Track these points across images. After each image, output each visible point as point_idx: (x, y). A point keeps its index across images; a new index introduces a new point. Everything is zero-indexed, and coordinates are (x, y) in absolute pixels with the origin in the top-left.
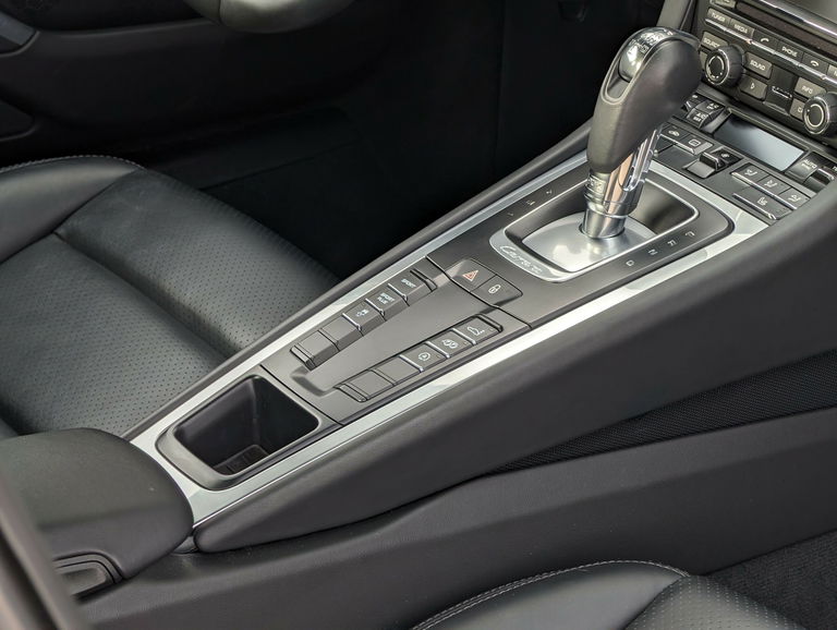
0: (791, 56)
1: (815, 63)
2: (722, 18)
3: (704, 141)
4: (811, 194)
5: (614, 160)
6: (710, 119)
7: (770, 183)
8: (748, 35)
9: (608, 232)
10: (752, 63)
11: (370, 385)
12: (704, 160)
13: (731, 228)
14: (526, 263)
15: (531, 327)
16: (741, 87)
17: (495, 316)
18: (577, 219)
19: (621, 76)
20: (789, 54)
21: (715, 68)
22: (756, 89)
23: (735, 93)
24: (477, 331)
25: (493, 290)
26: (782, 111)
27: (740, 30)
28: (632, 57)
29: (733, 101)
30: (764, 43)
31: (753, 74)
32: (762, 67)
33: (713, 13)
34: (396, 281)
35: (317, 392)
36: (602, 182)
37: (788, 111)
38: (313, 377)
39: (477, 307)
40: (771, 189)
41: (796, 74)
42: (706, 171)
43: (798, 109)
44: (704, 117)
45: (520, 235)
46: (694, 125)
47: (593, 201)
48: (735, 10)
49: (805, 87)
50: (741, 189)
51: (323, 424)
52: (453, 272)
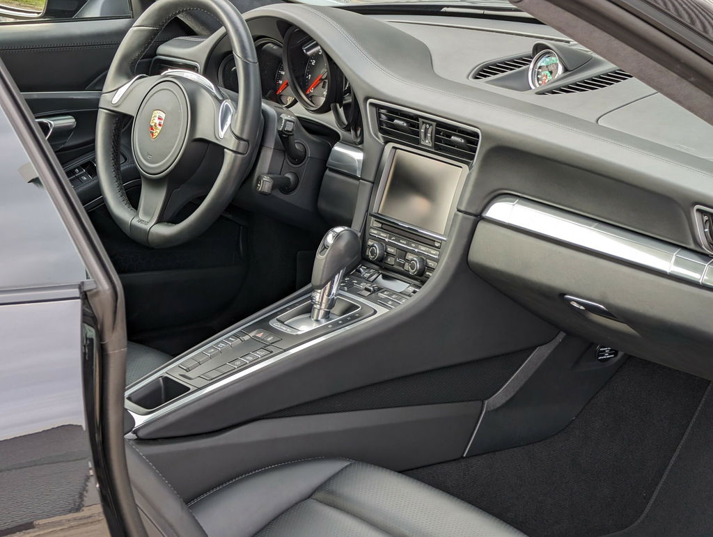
0: (404, 244)
1: (413, 245)
2: (375, 232)
3: (367, 283)
4: (408, 298)
5: (323, 283)
6: (371, 276)
7: (394, 296)
8: (386, 238)
9: (323, 318)
10: (389, 249)
11: (214, 374)
12: (367, 289)
13: (375, 312)
14: (284, 328)
15: (285, 351)
16: (384, 261)
17: (270, 348)
18: (307, 315)
19: (325, 248)
20: (402, 243)
21: (373, 252)
22: (390, 260)
23: (382, 264)
24: (262, 353)
25: (269, 339)
26: (401, 269)
27: (383, 235)
28: (330, 239)
29: (381, 268)
30: (393, 240)
31: (389, 254)
32: (392, 251)
33: (372, 231)
34: (227, 339)
35: (190, 379)
36: (318, 294)
37: (403, 268)
38: (188, 374)
39: (262, 345)
40: (394, 298)
41: (405, 251)
42: (367, 293)
43: (407, 267)
44: (369, 275)
45: (283, 320)
46: (364, 278)
47: (315, 304)
48: (381, 228)
49: (409, 256)
50: (381, 299)
51: (192, 389)
52: (252, 334)
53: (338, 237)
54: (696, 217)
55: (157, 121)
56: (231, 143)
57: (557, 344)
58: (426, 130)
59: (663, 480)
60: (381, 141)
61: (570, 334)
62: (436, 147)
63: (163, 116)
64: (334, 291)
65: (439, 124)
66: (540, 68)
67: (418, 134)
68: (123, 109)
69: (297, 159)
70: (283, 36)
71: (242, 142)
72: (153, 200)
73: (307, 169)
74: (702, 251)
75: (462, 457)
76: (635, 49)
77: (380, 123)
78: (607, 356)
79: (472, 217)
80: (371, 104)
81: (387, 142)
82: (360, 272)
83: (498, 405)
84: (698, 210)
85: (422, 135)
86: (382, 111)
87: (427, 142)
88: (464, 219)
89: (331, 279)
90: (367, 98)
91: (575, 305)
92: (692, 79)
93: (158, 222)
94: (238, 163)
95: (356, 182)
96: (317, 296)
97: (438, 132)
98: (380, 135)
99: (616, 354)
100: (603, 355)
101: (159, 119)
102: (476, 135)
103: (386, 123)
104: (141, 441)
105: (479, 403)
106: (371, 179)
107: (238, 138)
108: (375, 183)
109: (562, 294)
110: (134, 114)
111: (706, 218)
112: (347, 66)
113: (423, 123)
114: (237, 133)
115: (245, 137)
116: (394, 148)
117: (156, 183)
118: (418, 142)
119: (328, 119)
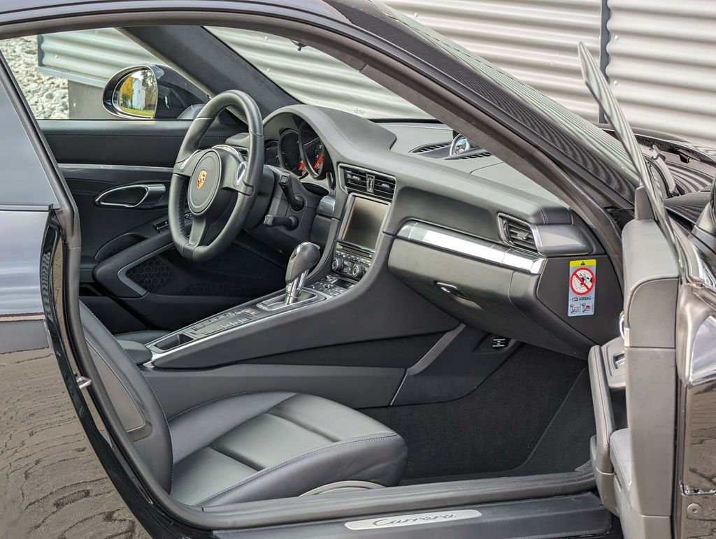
2: (339, 252)
5: (293, 278)
8: (344, 255)
9: (292, 302)
12: (326, 287)
13: (326, 299)
14: (264, 308)
15: (259, 319)
16: (342, 271)
18: (283, 302)
19: (295, 255)
21: (334, 265)
22: (345, 270)
23: (341, 273)
24: (245, 320)
25: (252, 313)
28: (298, 250)
31: (345, 266)
32: (347, 263)
33: (337, 251)
35: (195, 334)
37: (352, 274)
47: (288, 293)
48: (342, 249)
51: (195, 339)
52: (243, 311)
53: (304, 248)
54: (499, 220)
55: (202, 177)
56: (241, 188)
57: (459, 332)
58: (370, 181)
59: (542, 438)
60: (346, 192)
61: (469, 326)
62: (375, 192)
63: (205, 173)
64: (300, 285)
65: (378, 177)
66: (458, 146)
67: (365, 184)
68: (186, 173)
69: (298, 207)
70: (298, 127)
71: (249, 188)
72: (198, 230)
73: (304, 215)
74: (502, 243)
75: (389, 406)
76: (436, 102)
77: (346, 179)
78: (499, 345)
79: (391, 237)
80: (341, 167)
81: (350, 192)
82: (327, 278)
83: (417, 372)
84: (500, 216)
85: (368, 185)
86: (348, 171)
87: (370, 190)
88: (385, 237)
89: (299, 276)
90: (338, 163)
91: (445, 289)
92: (473, 123)
93: (199, 245)
94: (246, 201)
95: (329, 220)
96: (289, 288)
97: (376, 182)
98: (346, 187)
99: (506, 343)
100: (496, 344)
101: (204, 176)
102: (394, 182)
103: (351, 179)
104: (157, 368)
105: (403, 370)
106: (339, 217)
107: (246, 185)
108: (341, 220)
109: (435, 282)
110: (190, 175)
111: (505, 222)
112: (328, 142)
113: (369, 177)
114: (245, 181)
115: (251, 184)
116: (354, 196)
117: (199, 219)
118: (365, 190)
119: (324, 184)
